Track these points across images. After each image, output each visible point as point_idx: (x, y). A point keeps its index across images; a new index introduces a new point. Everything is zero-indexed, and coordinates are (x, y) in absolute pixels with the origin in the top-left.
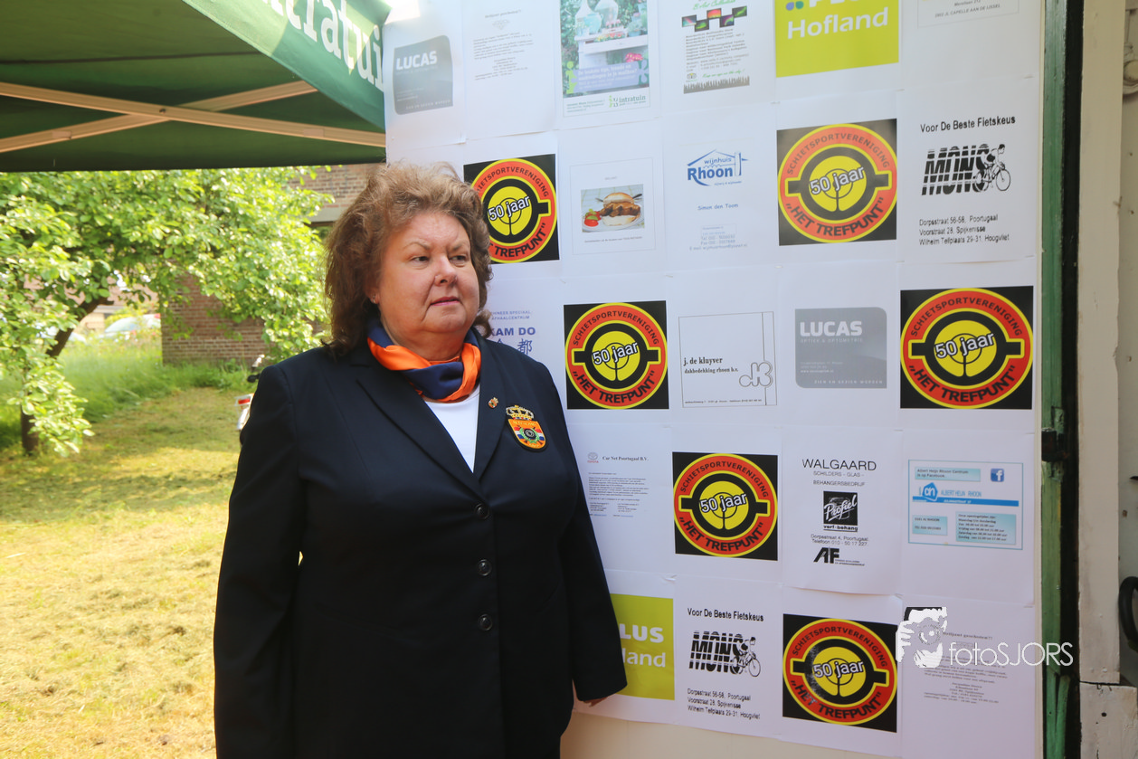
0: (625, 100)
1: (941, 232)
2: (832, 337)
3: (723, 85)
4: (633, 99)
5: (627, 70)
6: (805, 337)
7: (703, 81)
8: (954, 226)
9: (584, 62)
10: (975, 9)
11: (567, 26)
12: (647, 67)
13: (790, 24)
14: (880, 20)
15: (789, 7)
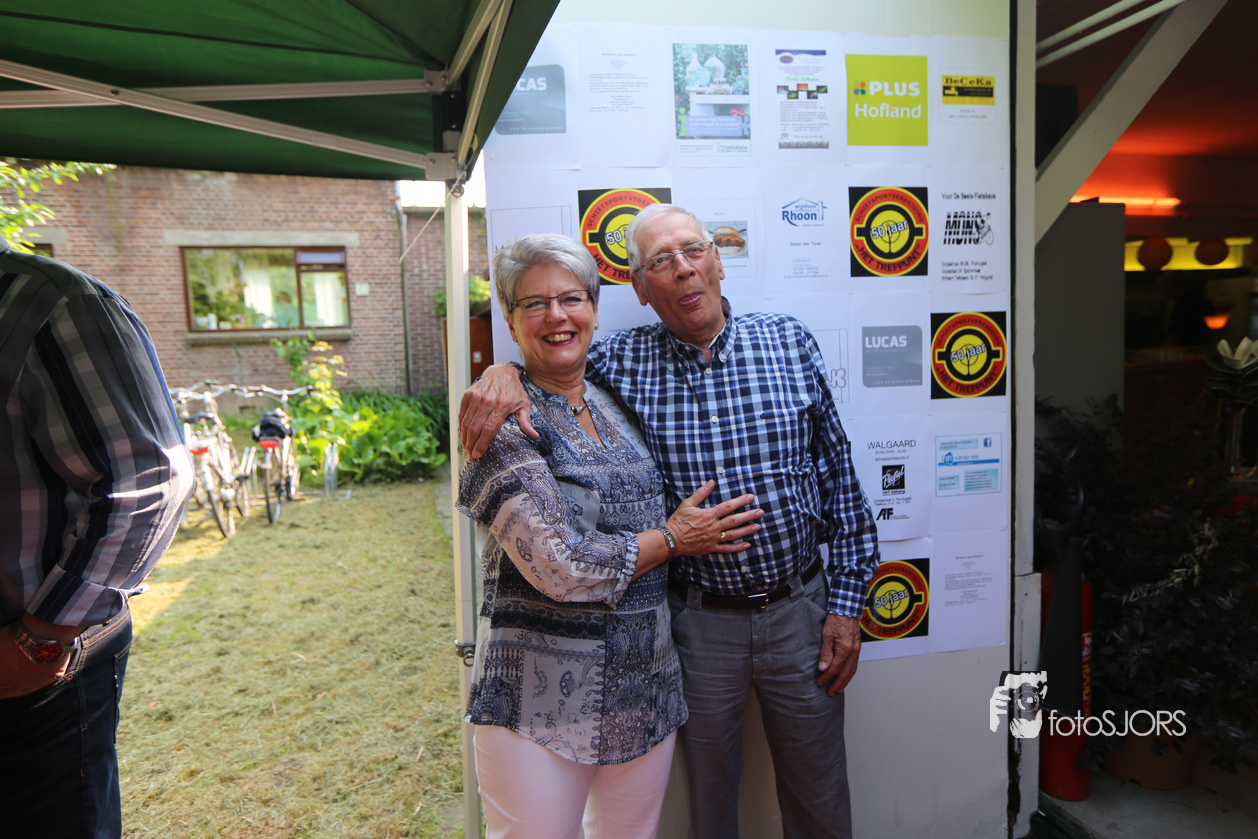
0: (730, 148)
1: (955, 272)
2: (886, 348)
3: (810, 146)
4: (737, 148)
5: (731, 123)
6: (868, 349)
7: (794, 140)
8: (963, 268)
9: (694, 110)
10: (972, 117)
11: (680, 76)
12: (749, 122)
13: (857, 105)
14: (916, 113)
15: (856, 92)
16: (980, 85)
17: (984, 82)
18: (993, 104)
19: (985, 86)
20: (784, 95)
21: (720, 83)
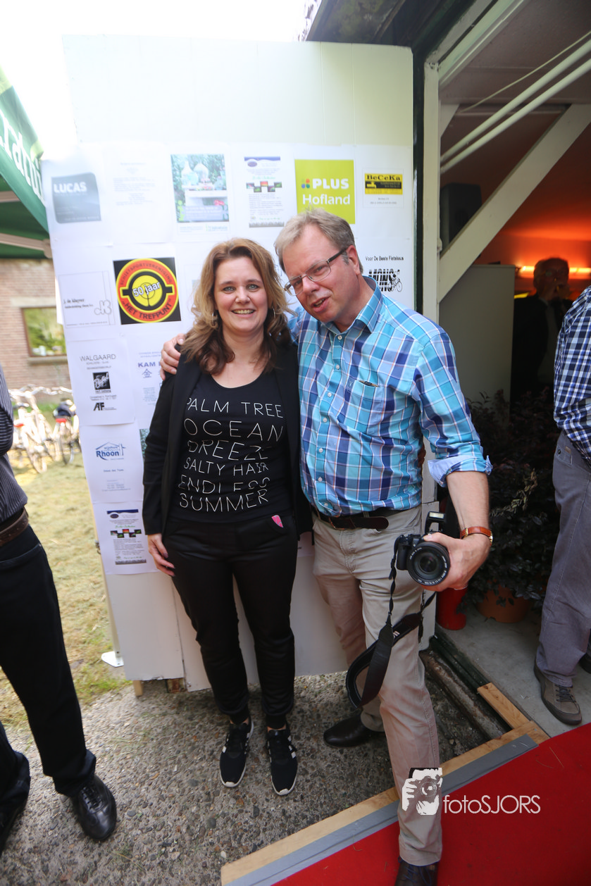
0: (215, 228)
3: (271, 225)
4: (220, 228)
5: (215, 210)
7: (258, 221)
9: (188, 202)
10: (387, 203)
11: (177, 178)
12: (227, 210)
13: (304, 196)
14: (346, 201)
15: (303, 186)
16: (392, 180)
17: (395, 178)
18: (402, 193)
19: (396, 181)
20: (252, 189)
21: (205, 182)
